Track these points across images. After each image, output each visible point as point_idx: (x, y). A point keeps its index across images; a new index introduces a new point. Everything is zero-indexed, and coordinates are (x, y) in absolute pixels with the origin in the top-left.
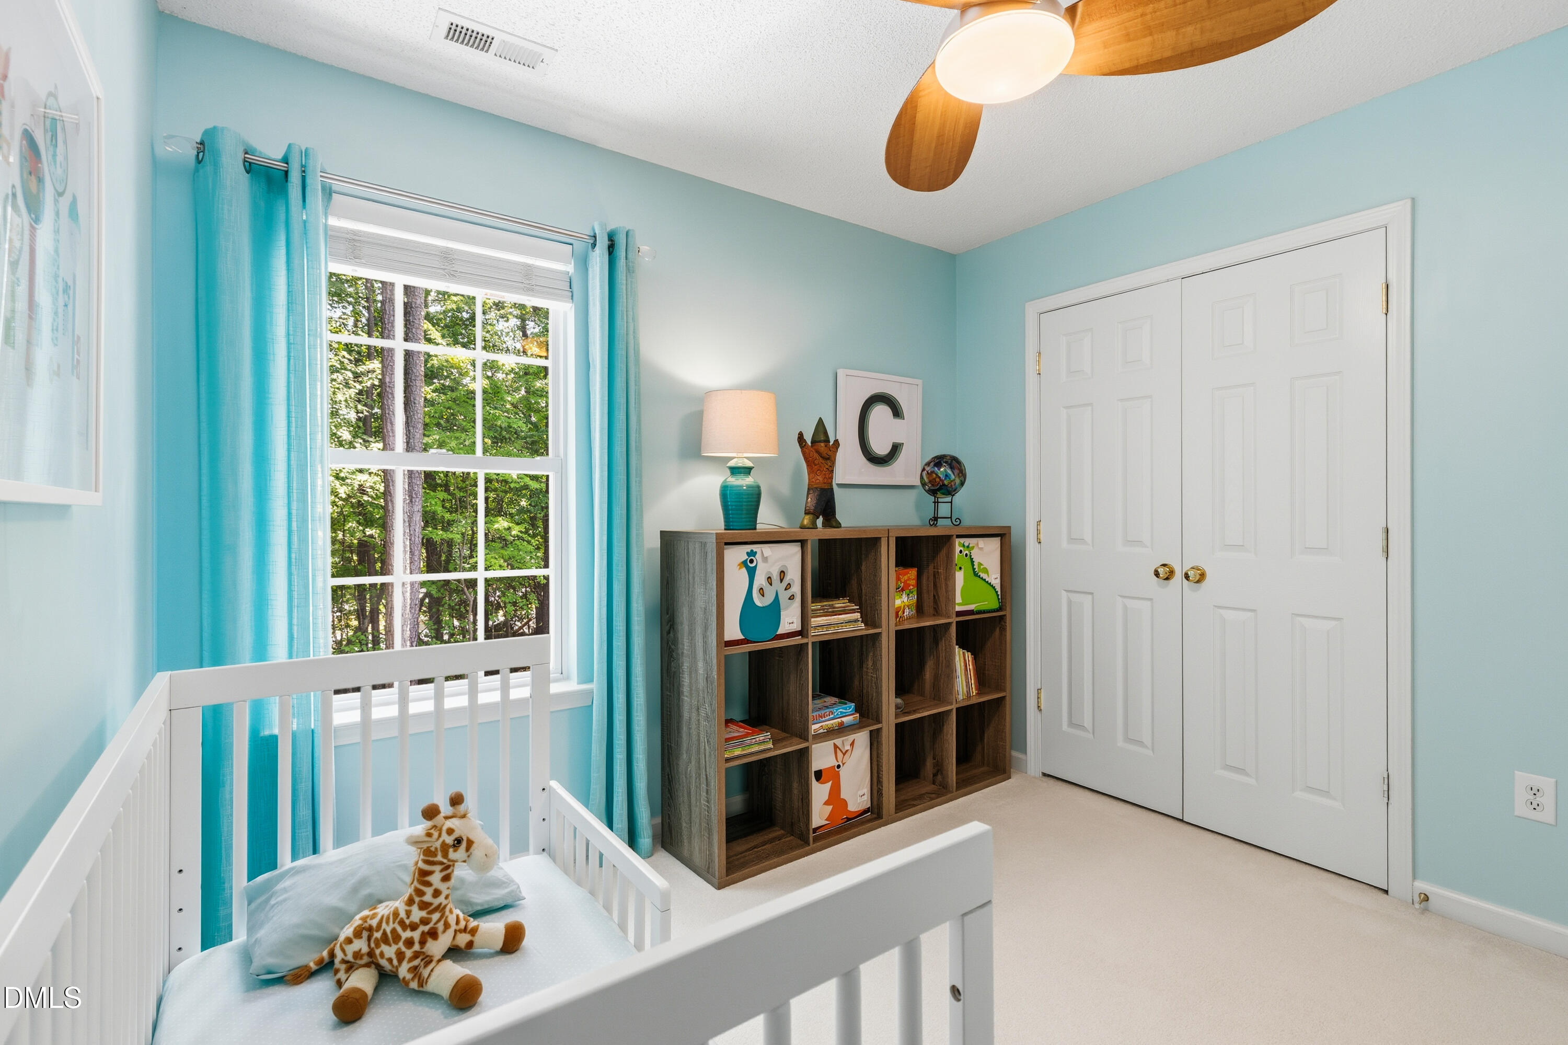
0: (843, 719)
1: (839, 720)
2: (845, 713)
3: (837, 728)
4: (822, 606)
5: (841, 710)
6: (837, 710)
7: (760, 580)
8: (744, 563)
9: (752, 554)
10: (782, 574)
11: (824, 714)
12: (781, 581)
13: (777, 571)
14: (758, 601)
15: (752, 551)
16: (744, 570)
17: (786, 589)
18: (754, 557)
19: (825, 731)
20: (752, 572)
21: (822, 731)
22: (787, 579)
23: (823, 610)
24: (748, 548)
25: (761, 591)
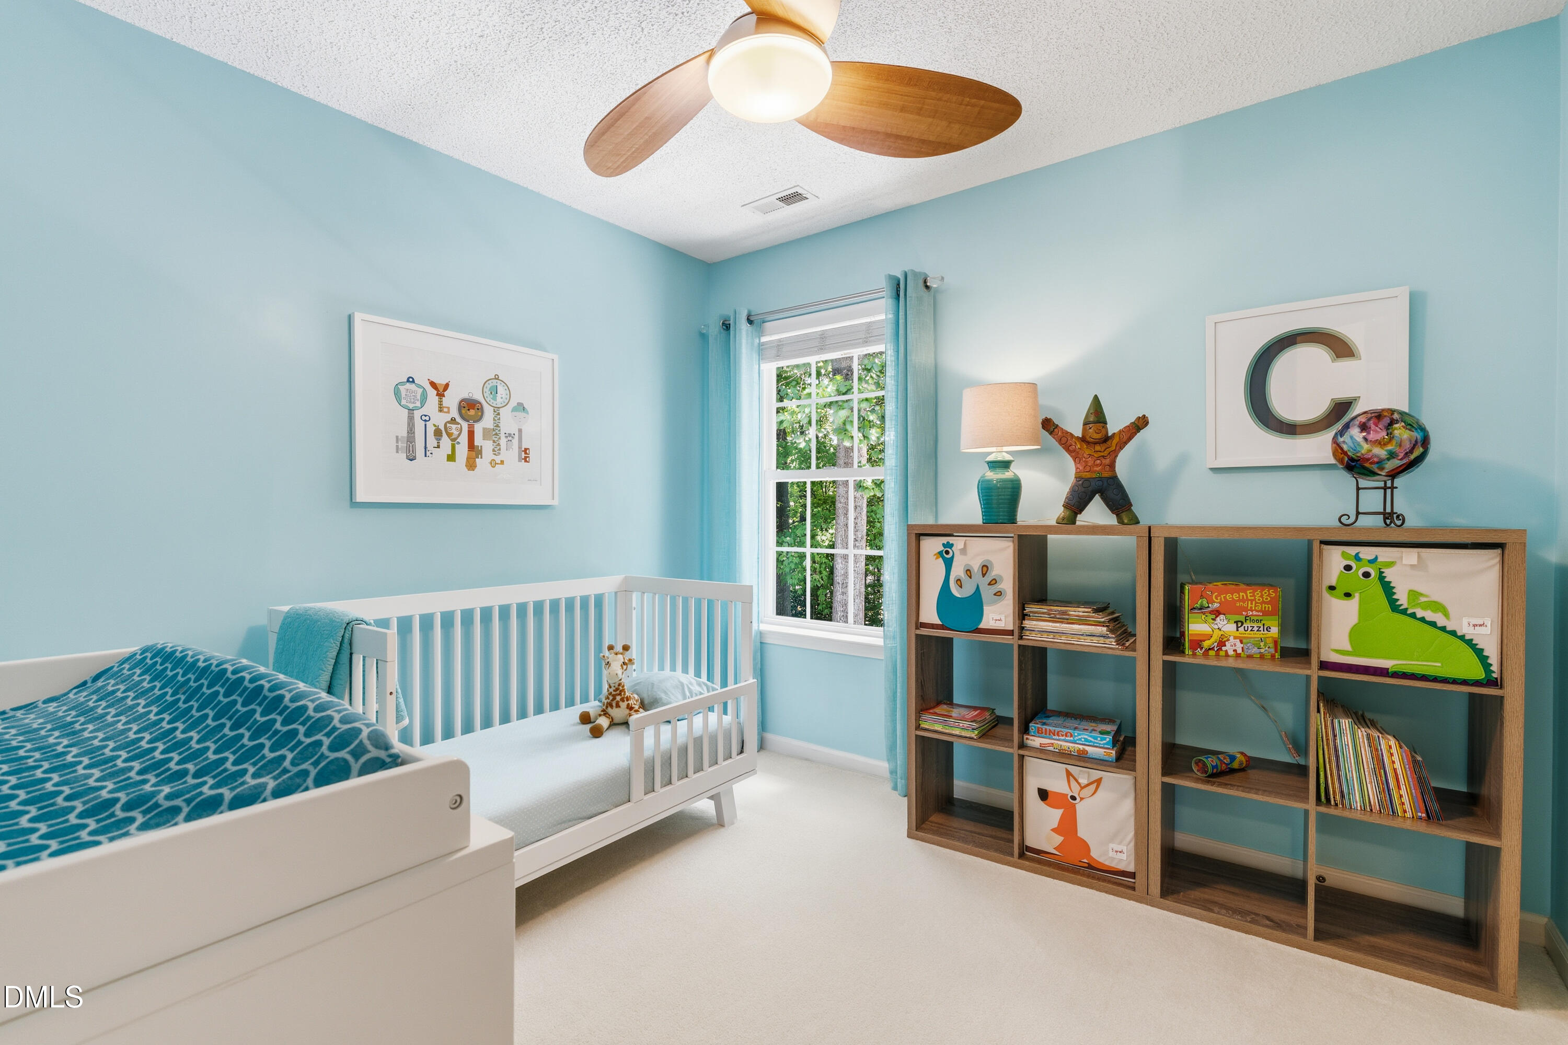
0: (1087, 748)
1: (1081, 747)
2: (1091, 741)
3: (1076, 754)
4: (1049, 610)
5: (1086, 737)
6: (1079, 735)
7: (958, 570)
8: (940, 553)
9: (950, 545)
10: (985, 569)
11: (1058, 732)
12: (984, 575)
13: (979, 565)
14: (955, 591)
15: (948, 542)
16: (941, 560)
17: (989, 584)
18: (951, 548)
19: (1057, 751)
20: (949, 564)
21: (1051, 748)
22: (993, 573)
23: (1049, 614)
24: (945, 540)
25: (959, 582)
